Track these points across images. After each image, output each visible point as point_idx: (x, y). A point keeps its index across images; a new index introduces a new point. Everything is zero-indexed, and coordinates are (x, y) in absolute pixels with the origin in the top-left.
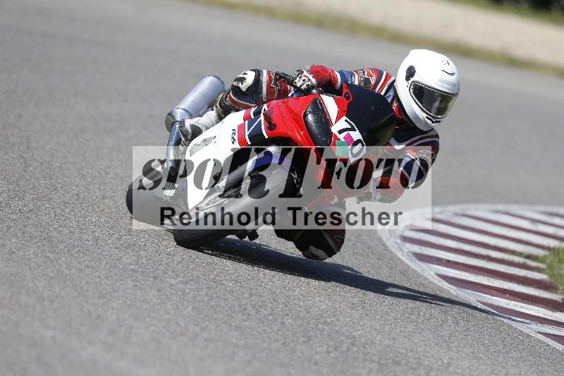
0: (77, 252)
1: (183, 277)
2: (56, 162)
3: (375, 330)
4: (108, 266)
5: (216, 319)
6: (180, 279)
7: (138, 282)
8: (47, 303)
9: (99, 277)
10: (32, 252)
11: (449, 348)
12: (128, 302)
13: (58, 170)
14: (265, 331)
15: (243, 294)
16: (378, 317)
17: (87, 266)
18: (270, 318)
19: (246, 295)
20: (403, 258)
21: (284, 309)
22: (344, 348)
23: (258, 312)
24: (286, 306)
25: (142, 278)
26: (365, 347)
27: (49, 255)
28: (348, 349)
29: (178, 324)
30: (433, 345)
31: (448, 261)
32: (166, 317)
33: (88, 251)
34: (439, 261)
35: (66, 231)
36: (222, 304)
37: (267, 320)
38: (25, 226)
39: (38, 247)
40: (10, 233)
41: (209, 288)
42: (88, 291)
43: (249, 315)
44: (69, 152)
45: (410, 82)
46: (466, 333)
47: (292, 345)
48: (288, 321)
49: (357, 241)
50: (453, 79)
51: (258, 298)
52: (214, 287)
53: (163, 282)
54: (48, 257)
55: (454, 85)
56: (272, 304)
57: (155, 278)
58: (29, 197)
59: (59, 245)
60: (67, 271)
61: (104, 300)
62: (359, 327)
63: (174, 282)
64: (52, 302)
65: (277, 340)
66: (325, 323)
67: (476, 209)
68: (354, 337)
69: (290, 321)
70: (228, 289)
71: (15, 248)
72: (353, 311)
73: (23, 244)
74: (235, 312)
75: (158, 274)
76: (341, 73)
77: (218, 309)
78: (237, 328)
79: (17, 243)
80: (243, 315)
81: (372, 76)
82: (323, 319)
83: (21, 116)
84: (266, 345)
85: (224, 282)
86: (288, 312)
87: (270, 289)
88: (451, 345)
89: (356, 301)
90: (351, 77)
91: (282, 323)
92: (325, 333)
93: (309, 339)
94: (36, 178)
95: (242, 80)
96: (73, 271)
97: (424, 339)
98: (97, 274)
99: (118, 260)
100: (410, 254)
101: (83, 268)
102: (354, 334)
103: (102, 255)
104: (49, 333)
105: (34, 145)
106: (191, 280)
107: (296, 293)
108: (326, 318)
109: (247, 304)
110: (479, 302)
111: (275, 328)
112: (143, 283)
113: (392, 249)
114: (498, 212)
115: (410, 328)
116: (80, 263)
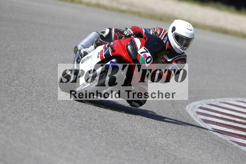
0: (55, 119)
1: (102, 129)
2: (46, 79)
3: (185, 152)
4: (68, 125)
5: (116, 148)
6: (100, 130)
7: (81, 131)
8: (42, 141)
9: (64, 129)
10: (35, 118)
11: (217, 161)
12: (78, 140)
13: (47, 83)
14: (137, 153)
15: (127, 137)
16: (186, 147)
17: (60, 125)
18: (139, 147)
19: (129, 137)
20: (197, 121)
21: (145, 143)
22: (171, 160)
23: (134, 145)
24: (146, 142)
25: (83, 130)
26: (181, 160)
27: (43, 120)
28: (173, 161)
29: (99, 150)
30: (210, 159)
31: (217, 123)
32: (94, 147)
33: (60, 118)
34: (213, 123)
35: (50, 109)
36: (118, 141)
37: (138, 148)
38: (33, 107)
39: (38, 116)
40: (26, 110)
41: (113, 134)
42: (59, 135)
43: (130, 146)
44: (52, 75)
45: (173, 33)
46: (225, 154)
47: (149, 159)
48: (147, 149)
49: (177, 114)
50: (191, 32)
51: (134, 139)
52: (115, 134)
53: (93, 131)
54: (43, 121)
55: (192, 35)
56: (140, 141)
57: (89, 130)
58: (34, 95)
59: (47, 115)
60: (50, 127)
61: (67, 140)
62: (178, 151)
63: (97, 131)
64: (44, 140)
65: (142, 157)
66: (163, 150)
67: (229, 100)
68: (176, 156)
69: (148, 149)
70: (121, 134)
71: (28, 117)
72: (176, 144)
73: (32, 115)
74: (124, 145)
75: (90, 128)
76: (145, 29)
77: (117, 143)
78: (125, 151)
79: (29, 115)
80: (127, 146)
81: (158, 31)
82: (162, 148)
83: (31, 59)
84: (137, 159)
85: (119, 132)
86: (147, 145)
87: (139, 135)
88: (218, 159)
89: (177, 140)
90: (149, 31)
91: (145, 150)
92: (163, 154)
93: (156, 156)
94: (37, 86)
95: (104, 32)
96: (53, 127)
97: (206, 156)
98: (64, 128)
99: (73, 122)
100: (200, 119)
101: (58, 125)
102: (176, 154)
103: (66, 120)
104: (43, 154)
105: (37, 72)
106: (105, 131)
107: (151, 136)
108: (164, 147)
109: (129, 141)
110: (230, 140)
111: (141, 152)
112: (84, 132)
113: (193, 117)
114: (239, 101)
115: (200, 152)
116: (56, 123)
